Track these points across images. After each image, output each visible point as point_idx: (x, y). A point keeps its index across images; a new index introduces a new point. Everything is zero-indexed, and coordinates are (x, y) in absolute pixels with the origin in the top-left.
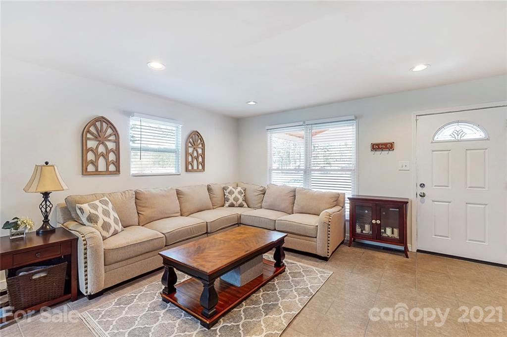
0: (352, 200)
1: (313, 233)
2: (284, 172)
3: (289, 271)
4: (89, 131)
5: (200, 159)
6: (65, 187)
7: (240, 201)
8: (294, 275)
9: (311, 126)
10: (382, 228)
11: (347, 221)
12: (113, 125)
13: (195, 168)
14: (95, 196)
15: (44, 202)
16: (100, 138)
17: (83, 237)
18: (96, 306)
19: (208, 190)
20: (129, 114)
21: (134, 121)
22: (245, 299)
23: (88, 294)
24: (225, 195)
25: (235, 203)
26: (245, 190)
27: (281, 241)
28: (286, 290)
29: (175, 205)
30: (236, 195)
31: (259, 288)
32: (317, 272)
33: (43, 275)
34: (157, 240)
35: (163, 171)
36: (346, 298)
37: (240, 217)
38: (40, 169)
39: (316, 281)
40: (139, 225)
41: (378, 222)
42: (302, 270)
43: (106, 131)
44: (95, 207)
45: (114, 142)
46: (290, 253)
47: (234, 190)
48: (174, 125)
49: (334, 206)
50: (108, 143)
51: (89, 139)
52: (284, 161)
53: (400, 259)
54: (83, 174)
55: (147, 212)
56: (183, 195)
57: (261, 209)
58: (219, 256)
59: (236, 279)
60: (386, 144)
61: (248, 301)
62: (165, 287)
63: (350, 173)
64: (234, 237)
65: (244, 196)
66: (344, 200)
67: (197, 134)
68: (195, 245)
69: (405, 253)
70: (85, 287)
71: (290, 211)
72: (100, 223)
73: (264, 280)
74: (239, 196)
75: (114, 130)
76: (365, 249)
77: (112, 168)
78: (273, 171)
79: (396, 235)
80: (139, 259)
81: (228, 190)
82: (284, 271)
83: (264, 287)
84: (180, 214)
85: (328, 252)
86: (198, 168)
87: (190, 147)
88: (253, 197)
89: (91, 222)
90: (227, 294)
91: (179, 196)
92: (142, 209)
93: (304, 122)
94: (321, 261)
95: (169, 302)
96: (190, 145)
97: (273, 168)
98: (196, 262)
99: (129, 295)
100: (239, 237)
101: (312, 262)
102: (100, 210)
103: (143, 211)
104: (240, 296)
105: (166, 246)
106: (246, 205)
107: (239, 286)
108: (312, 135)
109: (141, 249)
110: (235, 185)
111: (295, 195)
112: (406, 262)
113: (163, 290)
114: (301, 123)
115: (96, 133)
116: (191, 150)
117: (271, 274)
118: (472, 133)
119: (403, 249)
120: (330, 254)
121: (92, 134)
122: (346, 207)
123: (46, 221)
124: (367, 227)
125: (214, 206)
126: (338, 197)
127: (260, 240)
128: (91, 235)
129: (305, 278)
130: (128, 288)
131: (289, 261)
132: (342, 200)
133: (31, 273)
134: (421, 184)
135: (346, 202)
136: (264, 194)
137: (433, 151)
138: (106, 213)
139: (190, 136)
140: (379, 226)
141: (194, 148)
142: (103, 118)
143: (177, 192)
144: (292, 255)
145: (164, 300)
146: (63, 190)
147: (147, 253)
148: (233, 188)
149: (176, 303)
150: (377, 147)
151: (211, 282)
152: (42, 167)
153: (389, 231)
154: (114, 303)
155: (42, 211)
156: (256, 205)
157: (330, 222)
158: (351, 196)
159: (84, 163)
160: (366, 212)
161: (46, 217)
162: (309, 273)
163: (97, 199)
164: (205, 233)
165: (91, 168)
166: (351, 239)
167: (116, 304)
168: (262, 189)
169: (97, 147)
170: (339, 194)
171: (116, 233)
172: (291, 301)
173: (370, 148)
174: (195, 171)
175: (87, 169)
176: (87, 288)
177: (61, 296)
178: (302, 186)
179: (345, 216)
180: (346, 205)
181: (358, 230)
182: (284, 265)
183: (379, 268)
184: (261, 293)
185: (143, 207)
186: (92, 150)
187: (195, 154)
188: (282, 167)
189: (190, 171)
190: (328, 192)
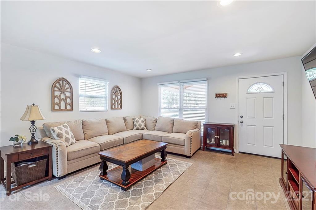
0: (205, 125)
1: (182, 143)
2: (170, 109)
3: (169, 164)
4: (55, 86)
5: (119, 102)
6: (44, 118)
7: (142, 126)
8: (172, 165)
9: (183, 83)
10: (220, 140)
11: (202, 137)
12: (69, 83)
13: (116, 107)
14: (60, 123)
15: (32, 126)
16: (61, 90)
17: (55, 145)
18: (63, 182)
19: (124, 120)
20: (78, 76)
21: (81, 80)
22: (145, 177)
23: (59, 176)
24: (134, 123)
25: (139, 127)
26: (145, 120)
27: (165, 147)
28: (167, 172)
29: (105, 129)
30: (140, 123)
31: (152, 172)
32: (184, 164)
33: (34, 165)
34: (96, 147)
35: (94, 109)
36: (198, 176)
37: (142, 135)
38: (30, 108)
39: (183, 168)
40: (84, 140)
41: (218, 137)
42: (176, 163)
43: (65, 86)
44: (61, 129)
45: (70, 92)
46: (170, 155)
47: (139, 120)
48: (104, 82)
49: (195, 128)
50: (66, 93)
51: (56, 90)
52: (170, 103)
53: (230, 156)
54: (52, 111)
55: (89, 133)
56: (109, 123)
57: (154, 131)
58: (131, 154)
59: (140, 167)
60: (223, 94)
61: (146, 178)
62: (102, 172)
63: (204, 110)
64: (139, 145)
65: (145, 123)
66: (201, 125)
67: (118, 87)
68: (117, 149)
69: (232, 153)
70: (57, 173)
71: (171, 131)
72: (64, 138)
73: (155, 167)
74: (142, 124)
75: (70, 85)
76: (212, 152)
77: (69, 107)
78: (162, 109)
79: (228, 144)
80: (86, 158)
81: (136, 120)
82: (166, 164)
83: (155, 172)
84: (108, 133)
85: (191, 153)
86: (118, 107)
87: (113, 95)
88: (150, 124)
89: (59, 138)
90: (135, 175)
91: (107, 123)
92: (87, 131)
93: (179, 81)
94: (187, 158)
95: (104, 180)
96: (113, 94)
97: (162, 107)
98: (119, 157)
99: (81, 177)
100: (141, 145)
101: (182, 159)
102: (64, 131)
103: (87, 132)
104: (142, 175)
105: (101, 151)
106: (146, 129)
107: (142, 171)
108: (184, 89)
109: (87, 152)
110: (140, 117)
111: (174, 123)
112: (232, 158)
113: (100, 173)
114: (178, 82)
115: (60, 87)
116: (114, 97)
117: (159, 165)
118: (266, 88)
119: (231, 151)
120: (192, 155)
121: (57, 88)
122: (202, 129)
123: (33, 137)
124: (213, 140)
125: (127, 129)
126: (197, 123)
127: (153, 146)
128: (60, 144)
129: (177, 167)
130: (80, 174)
131: (170, 159)
132: (200, 125)
133: (27, 165)
134: (241, 116)
135: (202, 126)
136: (156, 122)
137: (247, 98)
138: (67, 132)
139: (113, 89)
140: (219, 139)
141: (116, 96)
142: (64, 78)
143: (106, 121)
144: (171, 156)
145: (101, 179)
146: (43, 119)
147: (90, 154)
148: (138, 119)
149: (108, 179)
150: (218, 96)
151: (127, 167)
152: (31, 107)
153: (224, 141)
154: (73, 181)
155: (31, 131)
156: (152, 128)
157: (191, 137)
158: (204, 123)
159: (53, 104)
160: (213, 131)
161: (33, 134)
162: (179, 164)
163: (61, 125)
164: (123, 144)
165: (56, 107)
166: (204, 147)
167: (74, 181)
168: (155, 119)
169: (60, 95)
170: (197, 122)
171: (72, 144)
172: (169, 178)
173: (214, 96)
174: (117, 109)
175: (54, 108)
176: (58, 173)
177: (43, 178)
178: (178, 118)
179: (201, 134)
180: (202, 128)
181: (208, 142)
182: (166, 160)
183: (217, 161)
184: (154, 175)
185: (87, 129)
186: (57, 97)
187: (116, 99)
188: (169, 106)
189: (113, 109)
190: (192, 121)
